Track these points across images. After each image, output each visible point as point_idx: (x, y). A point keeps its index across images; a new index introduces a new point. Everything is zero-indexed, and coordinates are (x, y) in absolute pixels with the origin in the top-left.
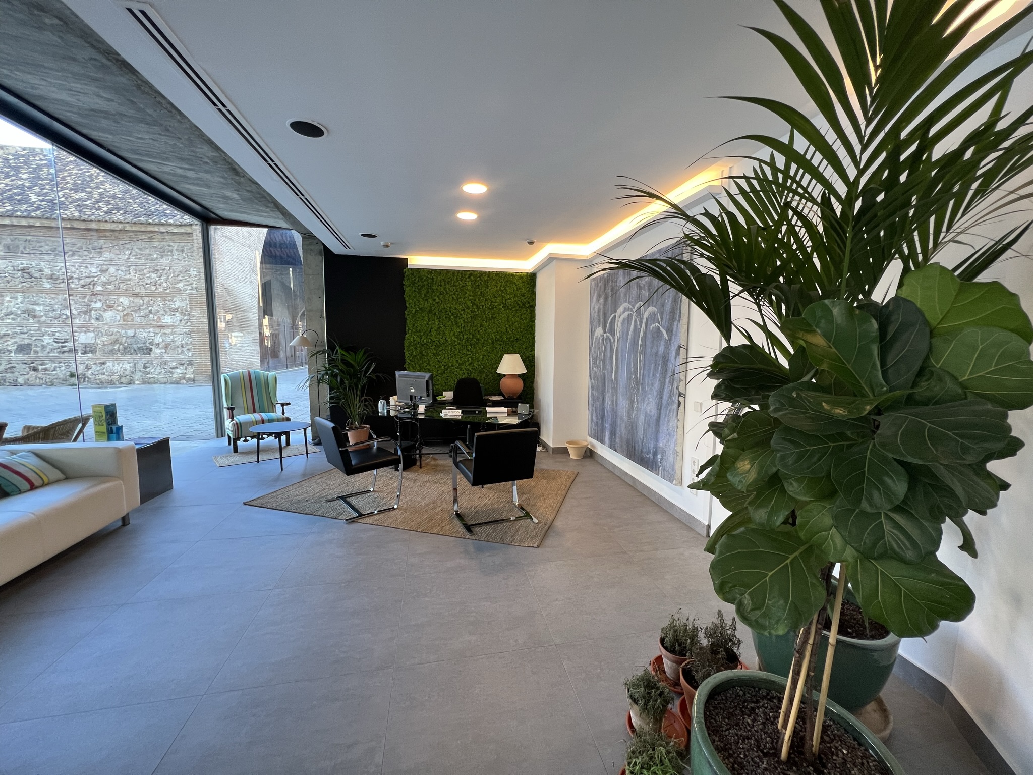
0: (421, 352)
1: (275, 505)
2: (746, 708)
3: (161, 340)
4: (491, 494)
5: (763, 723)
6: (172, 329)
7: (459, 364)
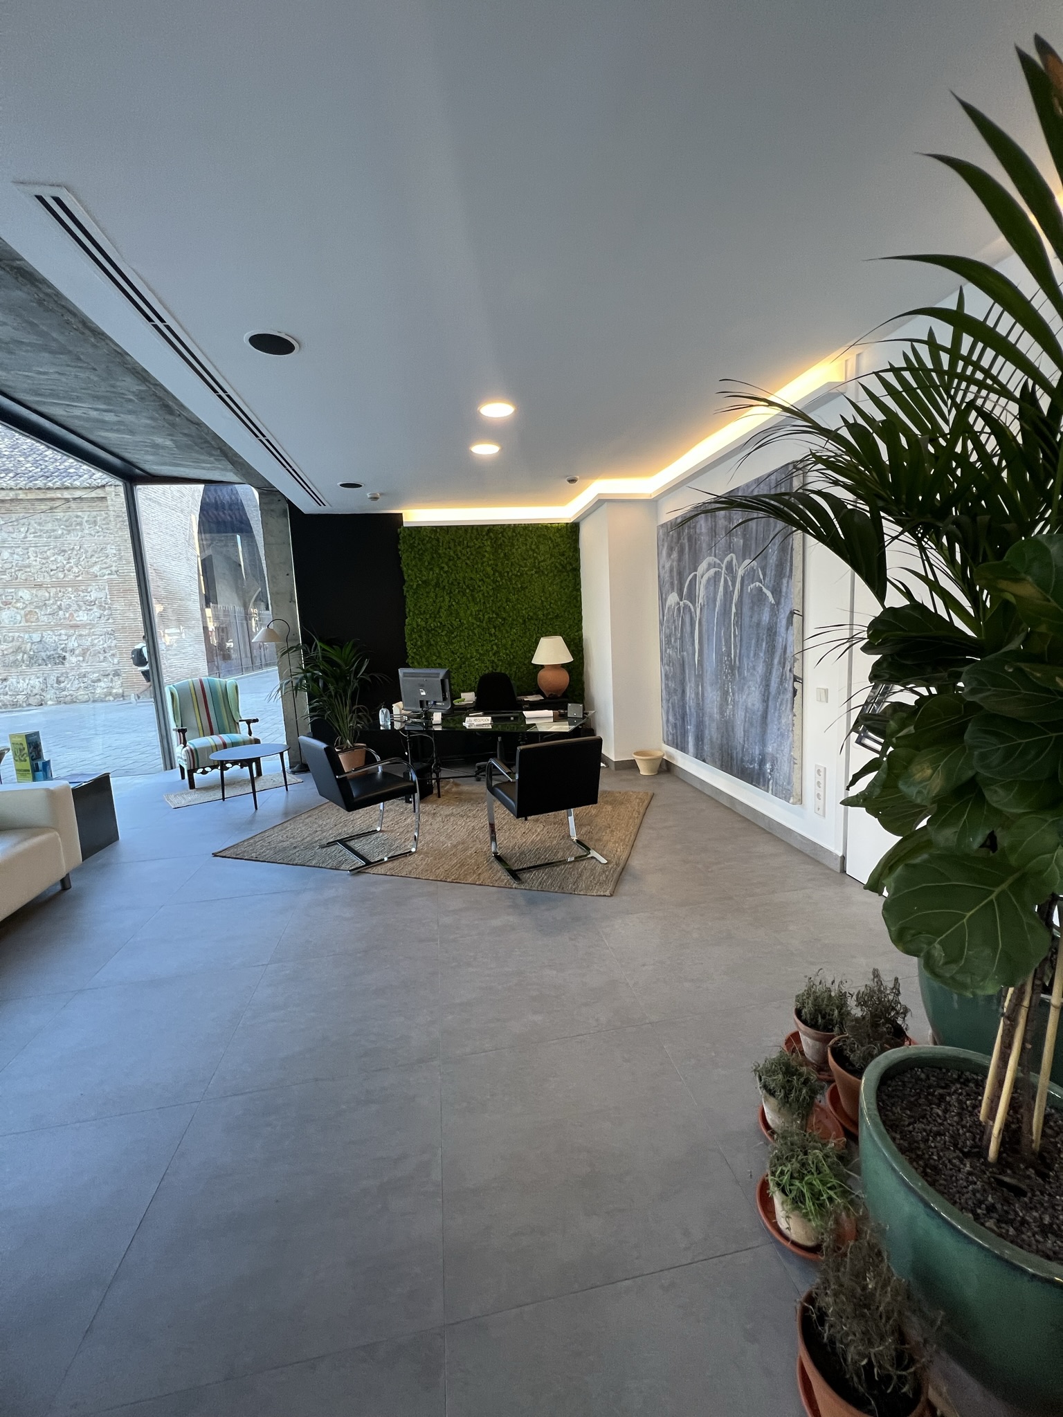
0: (428, 641)
1: (254, 855)
2: (932, 1095)
3: (76, 645)
4: (539, 828)
5: (959, 1114)
6: (90, 629)
7: (480, 654)
